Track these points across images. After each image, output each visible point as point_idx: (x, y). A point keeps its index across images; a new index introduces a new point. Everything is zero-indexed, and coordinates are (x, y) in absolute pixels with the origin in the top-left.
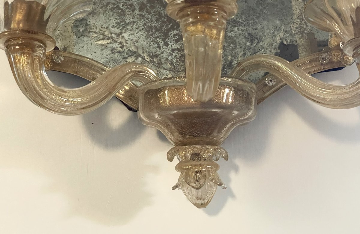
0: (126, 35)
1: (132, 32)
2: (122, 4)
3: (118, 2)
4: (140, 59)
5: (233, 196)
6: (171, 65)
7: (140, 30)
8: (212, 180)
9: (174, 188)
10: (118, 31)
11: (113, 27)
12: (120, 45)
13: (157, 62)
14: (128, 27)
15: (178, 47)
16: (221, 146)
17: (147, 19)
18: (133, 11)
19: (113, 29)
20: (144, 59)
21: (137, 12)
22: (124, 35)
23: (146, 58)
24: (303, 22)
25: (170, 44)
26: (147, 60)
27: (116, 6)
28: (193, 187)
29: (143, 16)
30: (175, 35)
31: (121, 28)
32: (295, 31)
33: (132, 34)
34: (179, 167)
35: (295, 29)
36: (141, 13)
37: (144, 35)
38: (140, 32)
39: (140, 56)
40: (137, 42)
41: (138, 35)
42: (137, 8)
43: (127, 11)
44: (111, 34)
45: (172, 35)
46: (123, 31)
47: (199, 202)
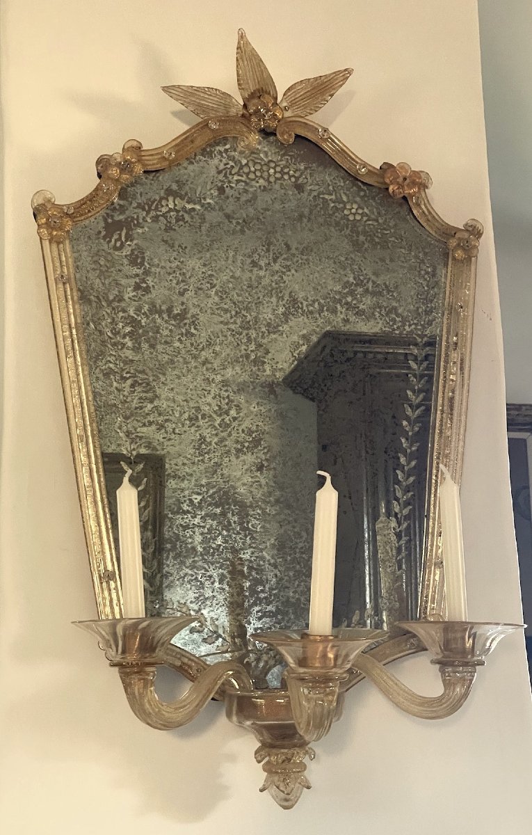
0: (205, 612)
1: (211, 609)
2: (201, 575)
3: (196, 573)
4: (221, 640)
7: (221, 606)
8: (301, 783)
9: (262, 790)
10: (196, 608)
11: (191, 602)
12: (199, 624)
13: (238, 644)
14: (208, 603)
15: (261, 626)
16: (309, 746)
17: (228, 593)
18: (213, 583)
19: (191, 605)
21: (217, 585)
22: (203, 611)
23: (227, 638)
24: (392, 597)
25: (252, 622)
27: (193, 578)
28: (283, 792)
29: (224, 589)
30: (258, 612)
31: (200, 603)
33: (213, 611)
34: (267, 769)
36: (220, 586)
37: (225, 612)
38: (220, 608)
39: (221, 636)
40: (217, 620)
41: (219, 611)
42: (217, 580)
43: (207, 584)
44: (190, 610)
45: (255, 611)
46: (202, 607)
47: (286, 804)
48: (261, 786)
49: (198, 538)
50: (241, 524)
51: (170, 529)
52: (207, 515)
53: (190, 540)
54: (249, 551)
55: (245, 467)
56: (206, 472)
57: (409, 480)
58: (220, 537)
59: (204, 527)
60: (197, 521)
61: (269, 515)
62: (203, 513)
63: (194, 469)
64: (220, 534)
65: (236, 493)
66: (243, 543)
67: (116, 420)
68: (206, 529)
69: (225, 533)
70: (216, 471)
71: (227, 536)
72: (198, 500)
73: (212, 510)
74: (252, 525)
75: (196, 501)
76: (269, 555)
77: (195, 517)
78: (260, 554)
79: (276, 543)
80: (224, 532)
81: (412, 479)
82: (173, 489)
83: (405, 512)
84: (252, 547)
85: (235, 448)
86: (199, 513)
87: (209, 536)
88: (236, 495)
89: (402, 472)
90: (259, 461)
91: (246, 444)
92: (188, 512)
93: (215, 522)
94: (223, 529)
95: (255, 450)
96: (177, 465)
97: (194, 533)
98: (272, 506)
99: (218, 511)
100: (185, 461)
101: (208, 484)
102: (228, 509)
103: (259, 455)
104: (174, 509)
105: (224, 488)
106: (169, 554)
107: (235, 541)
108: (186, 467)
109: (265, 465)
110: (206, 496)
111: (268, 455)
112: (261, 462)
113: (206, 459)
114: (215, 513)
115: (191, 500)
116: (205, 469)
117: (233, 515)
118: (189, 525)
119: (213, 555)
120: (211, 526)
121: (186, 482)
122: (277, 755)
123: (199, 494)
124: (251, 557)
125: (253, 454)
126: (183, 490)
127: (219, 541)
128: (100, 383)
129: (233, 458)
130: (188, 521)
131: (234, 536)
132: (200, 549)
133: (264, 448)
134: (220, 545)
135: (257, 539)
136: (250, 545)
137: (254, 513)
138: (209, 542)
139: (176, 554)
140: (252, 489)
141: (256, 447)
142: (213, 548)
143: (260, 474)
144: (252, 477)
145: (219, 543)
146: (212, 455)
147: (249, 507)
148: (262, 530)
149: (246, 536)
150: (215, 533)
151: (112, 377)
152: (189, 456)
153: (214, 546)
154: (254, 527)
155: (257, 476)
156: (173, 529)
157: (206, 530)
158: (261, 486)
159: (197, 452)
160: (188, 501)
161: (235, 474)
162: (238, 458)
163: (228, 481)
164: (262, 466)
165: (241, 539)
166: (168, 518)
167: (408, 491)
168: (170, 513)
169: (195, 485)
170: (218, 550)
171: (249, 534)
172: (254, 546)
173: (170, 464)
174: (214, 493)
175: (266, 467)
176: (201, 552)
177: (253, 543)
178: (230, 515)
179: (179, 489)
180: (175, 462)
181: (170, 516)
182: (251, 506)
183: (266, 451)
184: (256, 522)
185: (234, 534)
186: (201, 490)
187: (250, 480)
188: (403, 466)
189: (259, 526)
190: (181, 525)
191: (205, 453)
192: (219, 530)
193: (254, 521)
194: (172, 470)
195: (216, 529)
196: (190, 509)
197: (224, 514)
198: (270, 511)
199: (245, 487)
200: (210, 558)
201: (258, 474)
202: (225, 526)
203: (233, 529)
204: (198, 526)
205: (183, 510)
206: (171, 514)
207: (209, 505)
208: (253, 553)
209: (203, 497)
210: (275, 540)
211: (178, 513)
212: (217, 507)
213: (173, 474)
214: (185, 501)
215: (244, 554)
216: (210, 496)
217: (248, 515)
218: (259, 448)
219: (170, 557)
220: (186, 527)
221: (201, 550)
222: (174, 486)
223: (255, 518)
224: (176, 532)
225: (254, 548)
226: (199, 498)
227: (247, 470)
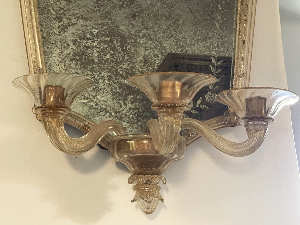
0: (99, 97)
1: (103, 95)
2: (97, 75)
3: (94, 74)
4: (108, 114)
6: (128, 119)
7: (109, 94)
8: (157, 197)
9: (133, 201)
10: (94, 94)
11: (91, 91)
12: (95, 104)
13: (119, 117)
14: (101, 92)
15: (133, 107)
16: (163, 175)
17: (113, 87)
18: (104, 80)
19: (91, 93)
20: (111, 114)
21: (106, 81)
22: (97, 97)
23: (112, 113)
24: (213, 94)
25: (128, 104)
26: (113, 114)
27: (92, 77)
29: (110, 84)
30: (131, 99)
31: (96, 92)
32: (208, 100)
33: (103, 97)
34: (135, 188)
35: (208, 98)
36: (109, 82)
37: (111, 98)
38: (108, 95)
39: (108, 112)
40: (106, 102)
41: (107, 97)
42: (106, 78)
43: (100, 81)
44: (90, 95)
45: (129, 98)
46: (97, 94)
47: (148, 211)
48: (132, 199)
49: (96, 54)
50: (122, 48)
51: (79, 48)
52: (101, 41)
53: (91, 55)
54: (127, 63)
55: (125, 15)
56: (101, 17)
57: (223, 28)
58: (109, 54)
59: (99, 48)
60: (95, 44)
61: (139, 43)
62: (99, 40)
63: (94, 14)
64: (109, 52)
65: (119, 30)
66: (123, 59)
68: (100, 49)
69: (112, 52)
70: (107, 16)
71: (113, 54)
72: (96, 32)
73: (105, 38)
74: (129, 49)
75: (94, 33)
76: (138, 66)
77: (94, 42)
78: (134, 65)
79: (143, 59)
80: (112, 51)
82: (81, 25)
84: (129, 61)
85: (119, 4)
86: (97, 40)
87: (102, 53)
88: (119, 31)
89: (219, 23)
90: (133, 12)
91: (126, 3)
92: (90, 39)
93: (106, 45)
94: (111, 50)
95: (131, 6)
96: (83, 12)
97: (93, 51)
98: (141, 38)
99: (108, 39)
100: (89, 10)
101: (102, 24)
102: (114, 38)
103: (133, 9)
104: (81, 36)
105: (112, 26)
106: (78, 62)
107: (118, 57)
108: (89, 13)
109: (137, 15)
110: (101, 30)
111: (139, 9)
112: (135, 13)
113: (101, 9)
114: (106, 40)
115: (92, 33)
116: (100, 15)
117: (117, 42)
118: (90, 46)
119: (104, 64)
120: (104, 48)
121: (89, 22)
122: (142, 178)
123: (96, 29)
124: (128, 67)
125: (129, 8)
126: (87, 26)
127: (109, 56)
129: (118, 10)
130: (90, 44)
131: (117, 54)
132: (96, 60)
133: (137, 5)
134: (109, 59)
135: (131, 57)
136: (127, 60)
137: (130, 41)
138: (103, 56)
139: (82, 62)
140: (128, 28)
141: (132, 4)
142: (104, 60)
143: (134, 20)
144: (129, 21)
145: (108, 57)
146: (105, 7)
147: (127, 38)
148: (134, 51)
149: (124, 55)
150: (106, 51)
152: (91, 7)
153: (105, 59)
154: (130, 50)
155: (132, 21)
156: (80, 48)
157: (100, 50)
158: (134, 26)
159: (96, 5)
160: (90, 33)
161: (119, 19)
162: (120, 10)
163: (114, 23)
164: (135, 15)
165: (121, 56)
166: (78, 41)
168: (78, 39)
169: (94, 24)
170: (108, 62)
171: (127, 54)
172: (129, 60)
173: (80, 11)
174: (106, 29)
175: (137, 16)
176: (97, 63)
178: (115, 42)
179: (84, 25)
180: (83, 10)
181: (79, 40)
182: (128, 38)
183: (137, 7)
184: (131, 47)
185: (118, 53)
186: (98, 27)
187: (128, 22)
188: (219, 20)
189: (133, 49)
190: (85, 46)
191: (101, 6)
192: (108, 50)
193: (130, 46)
194: (81, 14)
195: (106, 50)
196: (91, 37)
197: (111, 41)
198: (139, 41)
199: (124, 27)
200: (103, 66)
201: (133, 20)
202: (112, 48)
203: (117, 50)
204: (95, 47)
205: (87, 38)
206: (80, 39)
207: (102, 36)
208: (128, 64)
209: (99, 31)
210: (142, 58)
211: (84, 39)
212: (108, 37)
213: (81, 17)
214: (88, 32)
215: (123, 64)
216: (103, 31)
217: (126, 43)
218: (134, 5)
219: (78, 64)
220: (88, 47)
221: (98, 61)
222: (82, 24)
223: (130, 45)
224: (83, 50)
225: (130, 62)
226: (97, 31)
227: (125, 17)
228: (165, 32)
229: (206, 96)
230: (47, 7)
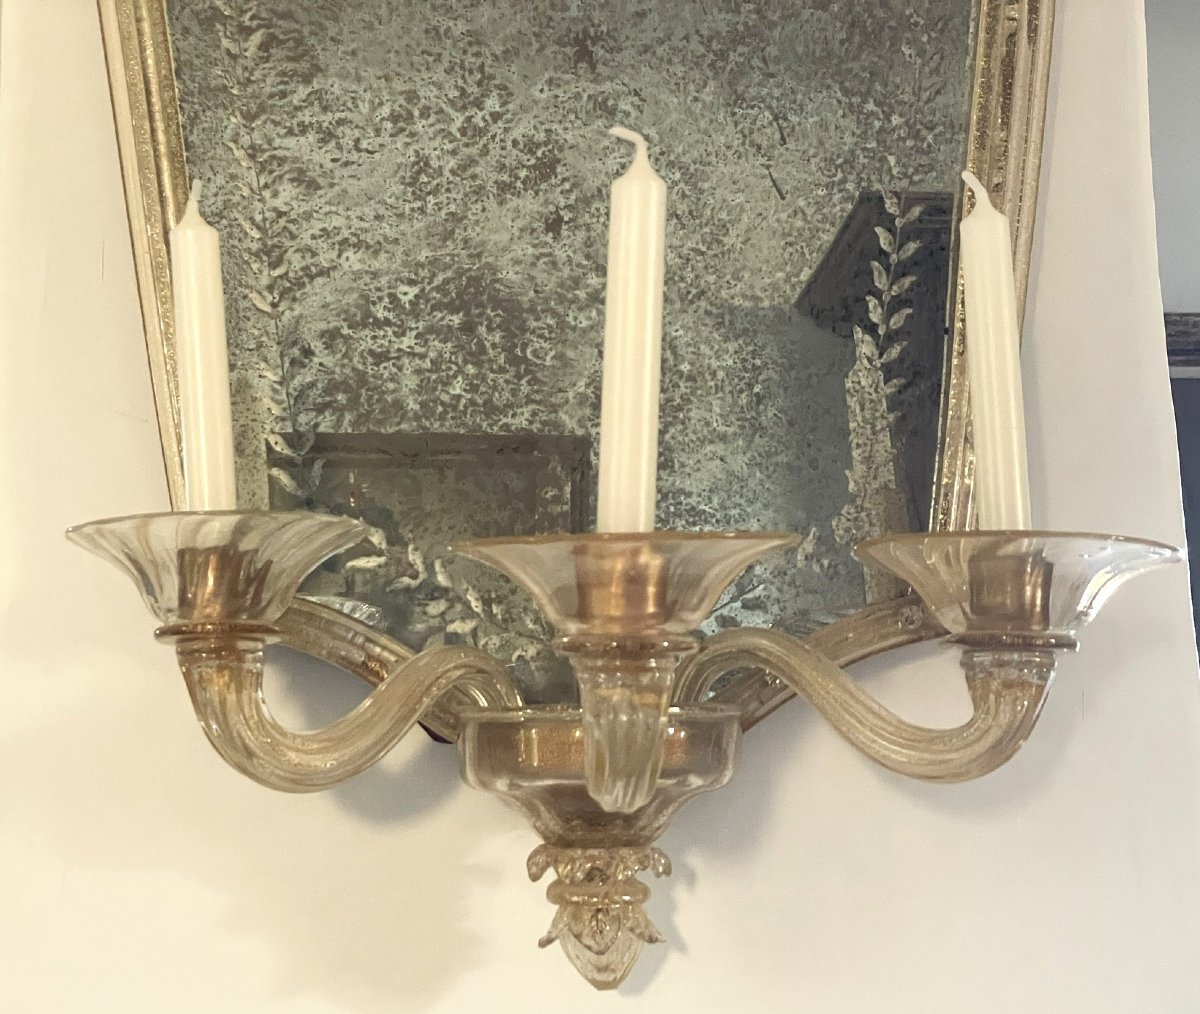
4: (459, 607)
5: (682, 948)
6: (535, 623)
8: (632, 930)
9: (545, 943)
13: (499, 617)
14: (430, 524)
16: (655, 844)
17: (477, 503)
20: (470, 607)
21: (451, 484)
23: (473, 604)
24: (863, 514)
26: (476, 610)
28: (589, 948)
29: (466, 495)
32: (842, 538)
34: (556, 894)
35: (841, 532)
36: (460, 486)
39: (459, 599)
47: (608, 977)
48: (543, 934)
49: (410, 381)
50: (509, 350)
51: (346, 361)
52: (430, 330)
53: (391, 386)
54: (527, 411)
55: (520, 223)
56: (430, 235)
57: (906, 247)
58: (460, 378)
59: (423, 357)
60: (407, 342)
61: (574, 329)
62: (421, 325)
63: (402, 227)
64: (460, 371)
65: (497, 281)
66: (514, 392)
67: (226, 123)
68: (428, 360)
69: (471, 369)
70: (452, 232)
71: (476, 376)
72: (411, 296)
73: (443, 318)
74: (535, 353)
75: (405, 299)
76: (571, 417)
77: (403, 334)
78: (553, 416)
79: (589, 391)
80: (470, 366)
81: (912, 247)
82: (353, 273)
83: (897, 321)
84: (534, 401)
85: (496, 182)
86: (413, 326)
87: (434, 377)
88: (497, 286)
89: (890, 230)
90: (552, 208)
91: (523, 173)
92: (387, 322)
93: (449, 345)
94: (466, 362)
95: (543, 186)
96: (362, 219)
97: (400, 369)
98: (580, 309)
99: (456, 320)
100: (382, 211)
101: (433, 262)
102: (480, 315)
103: (551, 197)
104: (355, 315)
105: (470, 269)
106: (342, 415)
107: (495, 388)
108: (384, 225)
109: (566, 219)
110: (428, 288)
111: (573, 197)
112: (557, 212)
113: (429, 206)
114: (449, 327)
115: (393, 298)
116: (427, 227)
117: (490, 329)
118: (388, 352)
119: (442, 417)
120: (440, 355)
121: (383, 256)
122: (573, 861)
123: (411, 283)
124: (531, 423)
125: (537, 193)
126: (375, 275)
127: (457, 387)
128: (191, 39)
129: (491, 203)
130: (387, 344)
131: (492, 376)
132: (412, 405)
133: (565, 180)
134: (459, 397)
135: (545, 383)
136: (527, 396)
137: (540, 324)
138: (435, 389)
139: (359, 416)
140: (533, 273)
141: (545, 177)
142: (443, 403)
143: (554, 238)
144: (535, 246)
145: (458, 391)
146: (443, 198)
147: (527, 311)
148: (557, 363)
149: (519, 377)
150: (450, 369)
151: (218, 26)
152: (390, 201)
153: (445, 398)
154: (538, 357)
155: (546, 243)
156: (351, 360)
157: (427, 364)
158: (554, 264)
159: (410, 190)
160: (386, 300)
161: (494, 237)
162: (501, 203)
163: (479, 255)
164: (559, 220)
165: (507, 382)
166: (342, 336)
167: (904, 275)
168: (345, 325)
169: (405, 264)
170: (455, 408)
171: (528, 372)
172: (538, 397)
173: (348, 217)
174: (446, 282)
175: (567, 223)
176: (416, 413)
177: (537, 392)
178: (482, 330)
179: (367, 272)
180: (359, 213)
181: (345, 331)
182: (532, 310)
183: (567, 186)
184: (544, 345)
185: (493, 371)
186: (416, 274)
187: (531, 250)
188: (892, 218)
189: (552, 353)
190: (371, 353)
191: (429, 193)
192: (456, 364)
193: (538, 343)
194: (353, 230)
195: (450, 361)
196: (391, 316)
197: (468, 328)
198: (575, 319)
199: (517, 268)
200: (437, 425)
201: (549, 238)
202: (470, 353)
203: (490, 361)
204: (409, 353)
205: (376, 319)
206: (350, 327)
207: (434, 308)
208: (534, 414)
209: (423, 290)
210: (588, 385)
211: (365, 325)
212: (454, 311)
213: (354, 240)
214: (380, 299)
215: (514, 416)
216: (438, 289)
217: (524, 329)
218: (553, 181)
219: (346, 421)
220: (380, 357)
221: (417, 407)
222: (357, 267)
223: (541, 336)
224: (360, 367)
225: (539, 403)
226: (413, 291)
227: (522, 230)
228: (676, 278)
229: (834, 523)
230: (225, 213)
